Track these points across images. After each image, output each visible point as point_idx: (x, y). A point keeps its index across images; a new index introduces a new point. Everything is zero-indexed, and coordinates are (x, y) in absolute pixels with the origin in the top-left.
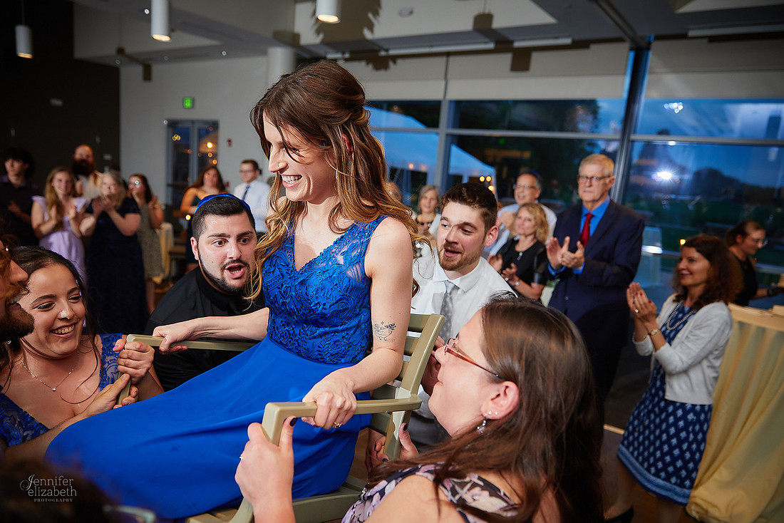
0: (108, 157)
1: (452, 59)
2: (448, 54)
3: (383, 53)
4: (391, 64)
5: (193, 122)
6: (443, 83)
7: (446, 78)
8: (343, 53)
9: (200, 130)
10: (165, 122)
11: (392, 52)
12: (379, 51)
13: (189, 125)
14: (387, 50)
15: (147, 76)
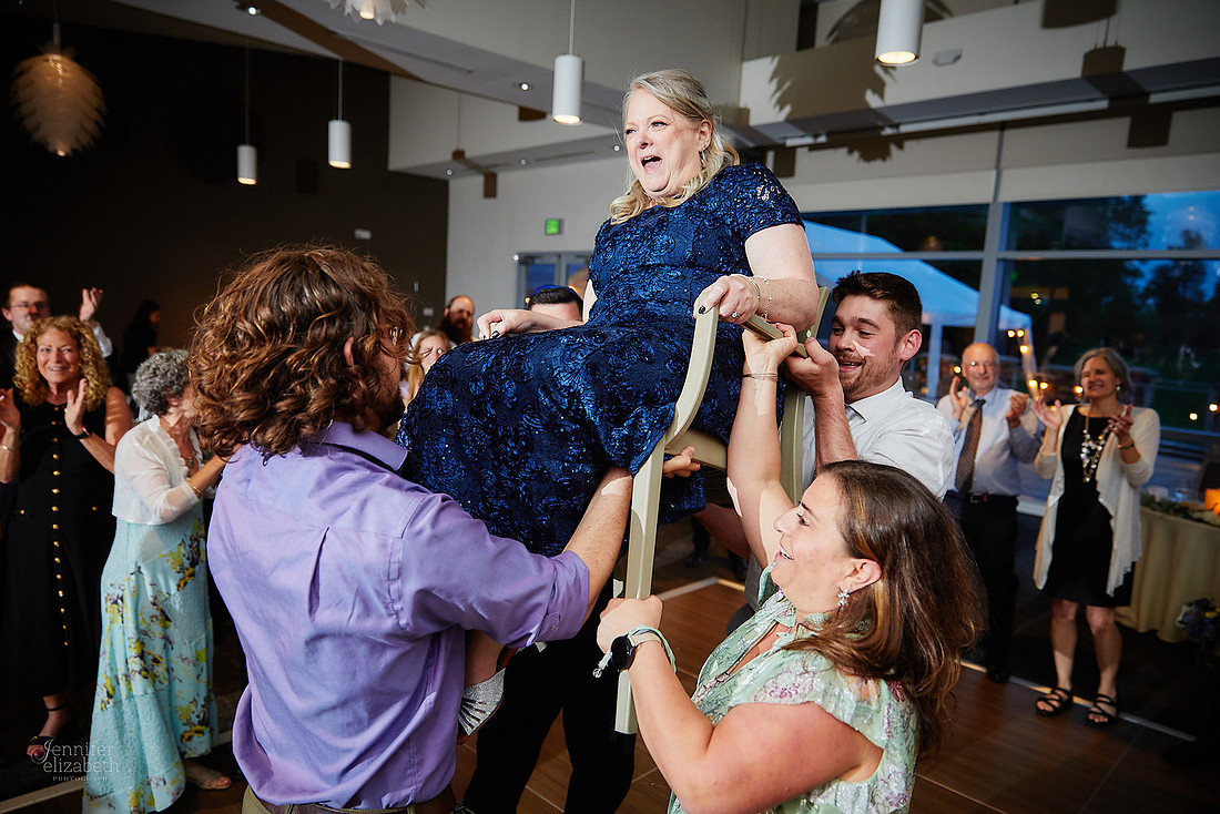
0: (428, 312)
1: (1009, 134)
2: (1002, 126)
3: (888, 131)
4: (893, 148)
5: (559, 255)
6: (993, 174)
7: (998, 168)
8: (816, 136)
9: (569, 267)
10: (516, 258)
11: (904, 129)
12: (882, 128)
13: (554, 260)
14: (897, 126)
15: (490, 191)
